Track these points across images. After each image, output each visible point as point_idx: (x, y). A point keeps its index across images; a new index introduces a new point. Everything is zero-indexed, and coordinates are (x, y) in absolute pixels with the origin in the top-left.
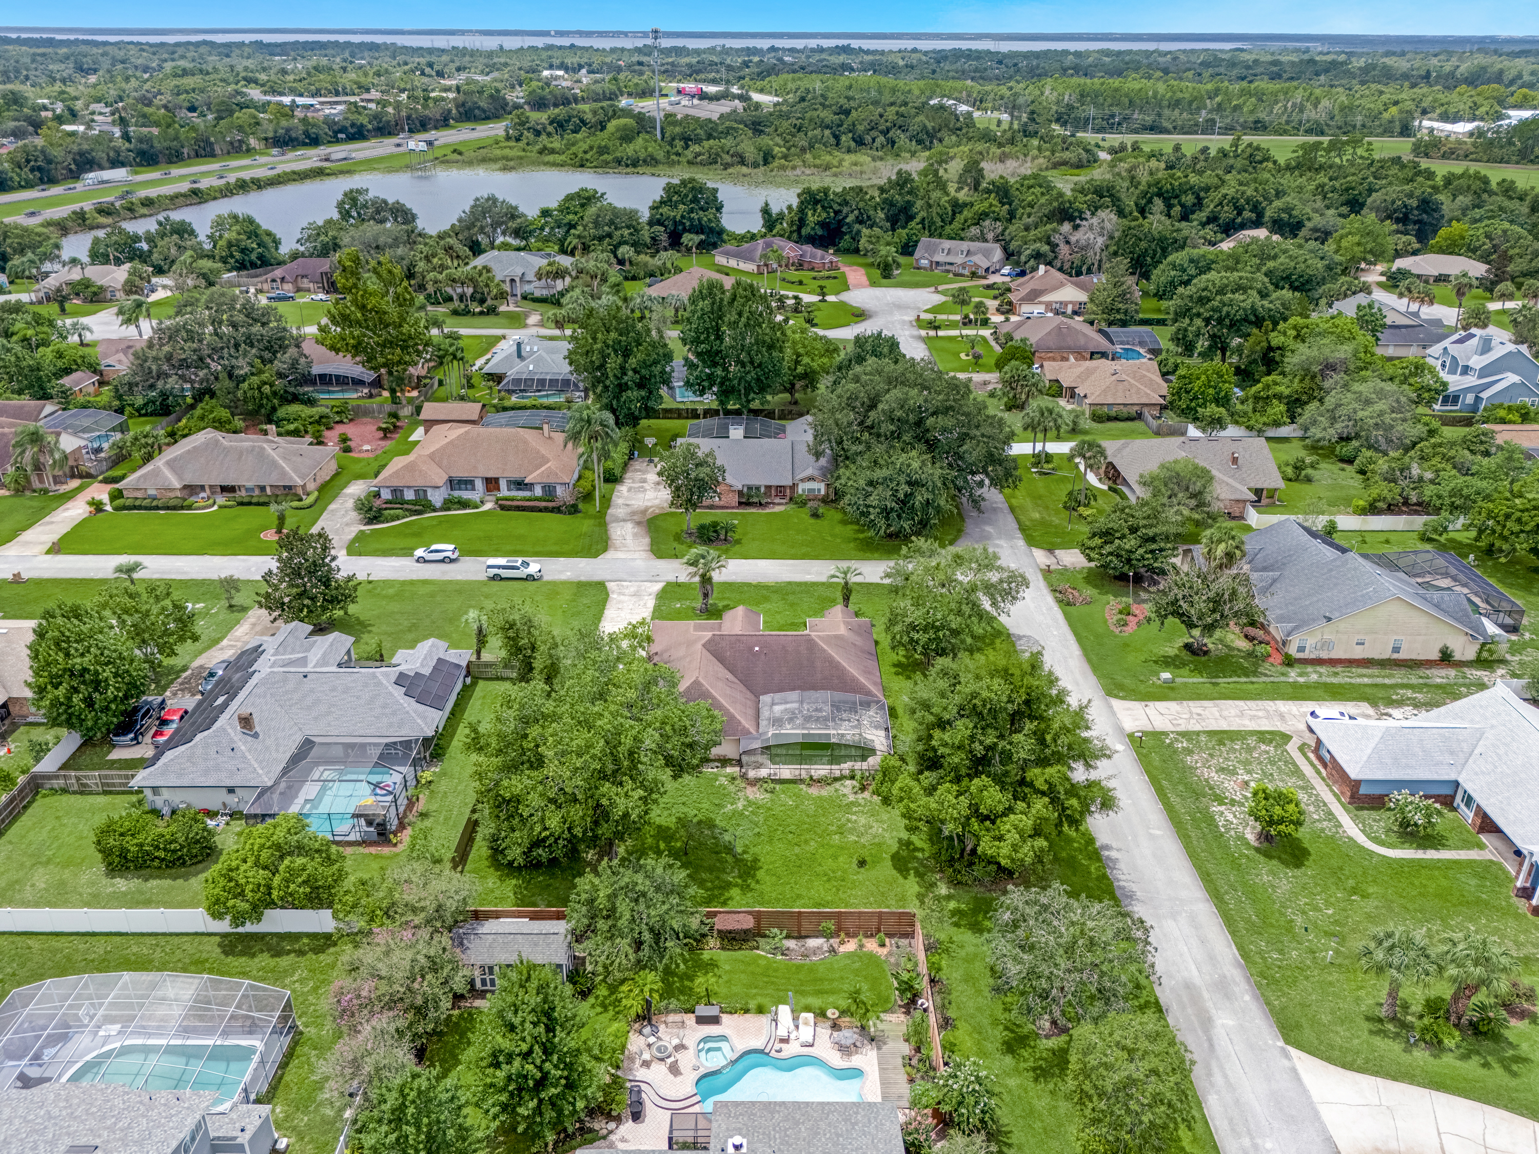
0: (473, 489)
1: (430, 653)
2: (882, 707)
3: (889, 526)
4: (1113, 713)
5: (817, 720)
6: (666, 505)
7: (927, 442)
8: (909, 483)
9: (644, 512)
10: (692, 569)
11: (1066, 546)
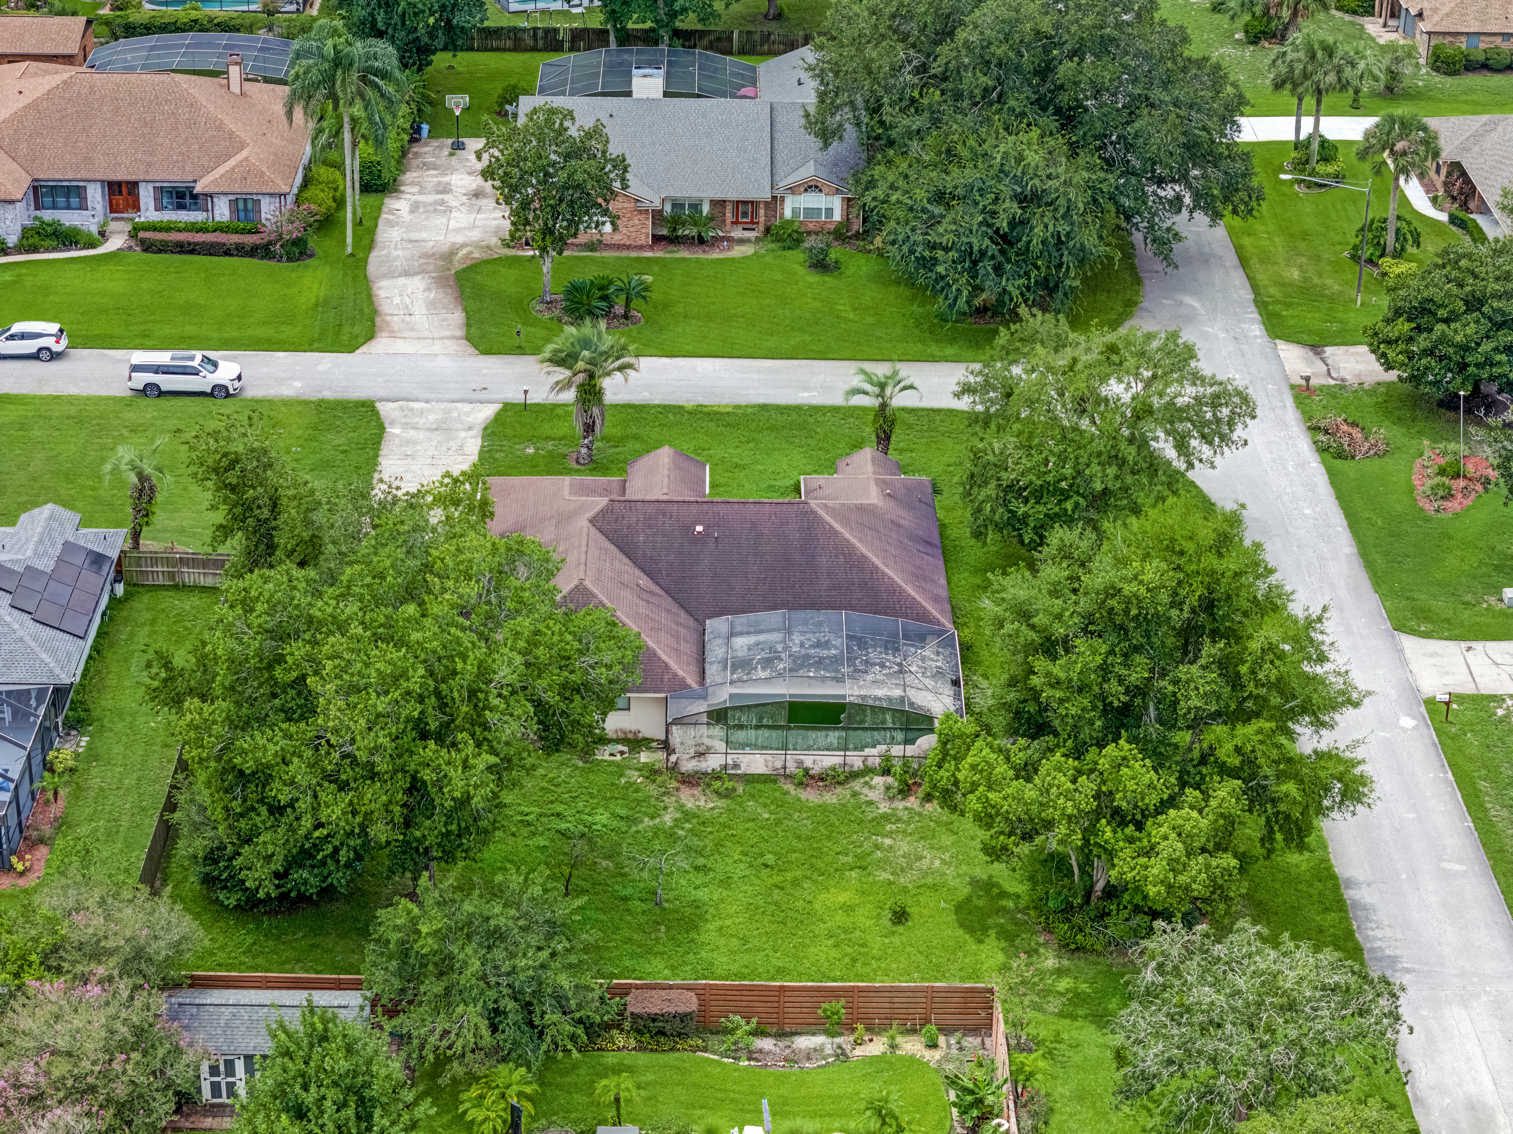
0: (83, 207)
1: (48, 531)
2: (948, 643)
3: (977, 289)
4: (1404, 662)
5: (820, 662)
6: (494, 241)
7: (1058, 111)
8: (1022, 199)
9: (449, 256)
10: (563, 374)
11: (1344, 339)
